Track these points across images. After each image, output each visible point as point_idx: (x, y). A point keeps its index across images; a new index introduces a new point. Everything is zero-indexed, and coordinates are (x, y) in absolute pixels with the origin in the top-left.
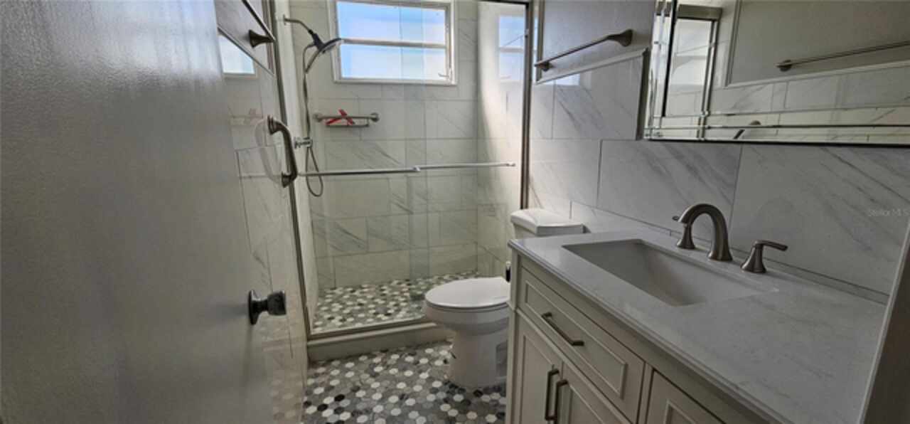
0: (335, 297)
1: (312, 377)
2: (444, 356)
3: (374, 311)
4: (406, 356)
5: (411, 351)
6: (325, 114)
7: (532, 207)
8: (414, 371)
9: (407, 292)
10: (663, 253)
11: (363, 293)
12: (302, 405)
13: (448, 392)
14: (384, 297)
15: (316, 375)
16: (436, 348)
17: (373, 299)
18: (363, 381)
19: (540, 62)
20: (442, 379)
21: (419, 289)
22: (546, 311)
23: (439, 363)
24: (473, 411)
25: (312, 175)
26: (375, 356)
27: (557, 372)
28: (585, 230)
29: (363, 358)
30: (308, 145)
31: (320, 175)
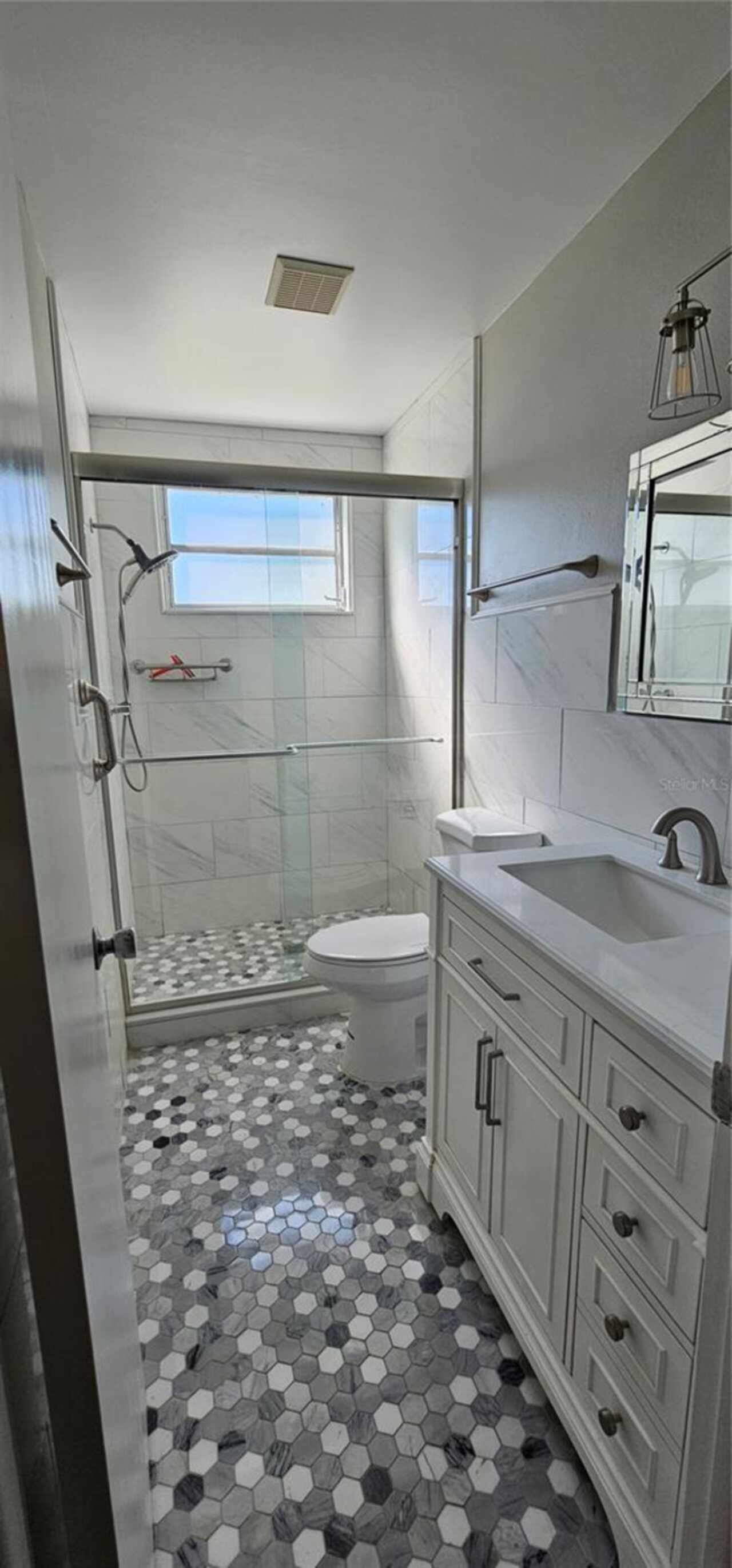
0: (164, 949)
1: (135, 1072)
2: (336, 1038)
3: (227, 971)
4: (278, 1039)
5: (285, 1030)
6: (148, 662)
7: (468, 806)
8: (290, 1061)
9: (278, 940)
10: (641, 875)
11: (209, 942)
12: (122, 1112)
13: (343, 1091)
14: (240, 949)
15: (141, 1069)
16: (324, 1026)
17: (224, 951)
18: (213, 1077)
19: (476, 589)
20: (334, 1071)
21: (295, 935)
22: (475, 957)
23: (329, 1048)
24: (380, 1117)
25: (130, 762)
26: (230, 1039)
27: (490, 1041)
28: (544, 842)
29: (211, 1043)
30: (127, 714)
31: (143, 762)
